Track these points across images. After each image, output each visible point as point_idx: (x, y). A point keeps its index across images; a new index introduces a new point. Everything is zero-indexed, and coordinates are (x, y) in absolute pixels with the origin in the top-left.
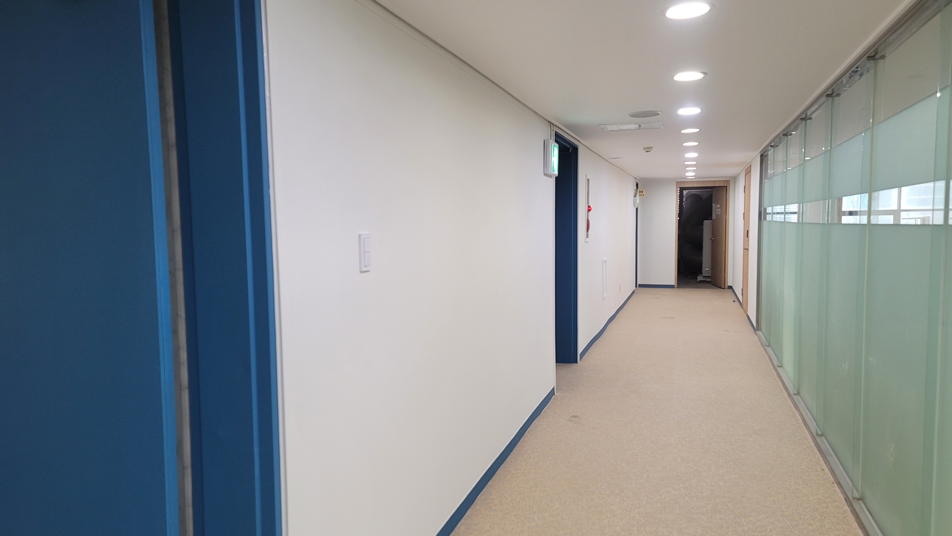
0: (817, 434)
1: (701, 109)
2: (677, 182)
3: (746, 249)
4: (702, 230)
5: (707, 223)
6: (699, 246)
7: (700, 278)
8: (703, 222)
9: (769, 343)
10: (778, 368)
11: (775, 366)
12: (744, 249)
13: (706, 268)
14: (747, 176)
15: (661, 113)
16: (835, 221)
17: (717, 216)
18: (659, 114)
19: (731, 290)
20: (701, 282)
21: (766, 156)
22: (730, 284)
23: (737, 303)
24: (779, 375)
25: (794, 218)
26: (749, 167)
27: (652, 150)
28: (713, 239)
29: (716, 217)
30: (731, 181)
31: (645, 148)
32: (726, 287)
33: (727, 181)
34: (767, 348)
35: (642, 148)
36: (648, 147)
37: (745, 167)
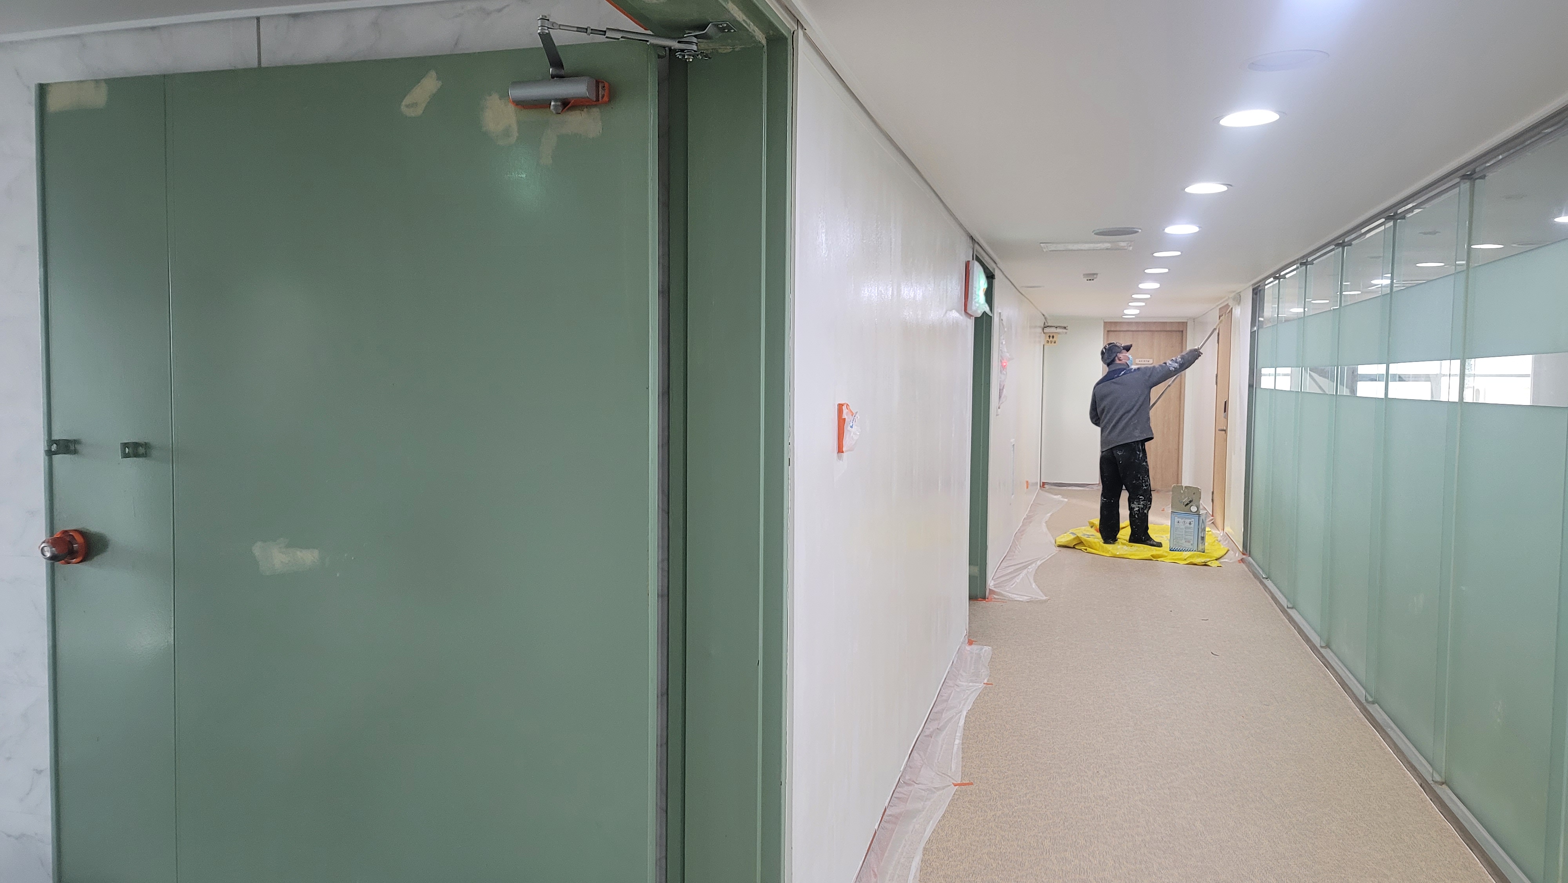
0: (1367, 702)
1: (1199, 227)
2: (1105, 323)
3: (1222, 431)
9: (1269, 575)
10: (1288, 610)
11: (1284, 608)
12: (1217, 430)
15: (1140, 231)
18: (1138, 232)
21: (1260, 290)
24: (1294, 622)
26: (1227, 304)
27: (1096, 278)
30: (1189, 322)
31: (1086, 275)
33: (1183, 321)
34: (1265, 581)
35: (1084, 275)
36: (1094, 274)
37: (1217, 306)
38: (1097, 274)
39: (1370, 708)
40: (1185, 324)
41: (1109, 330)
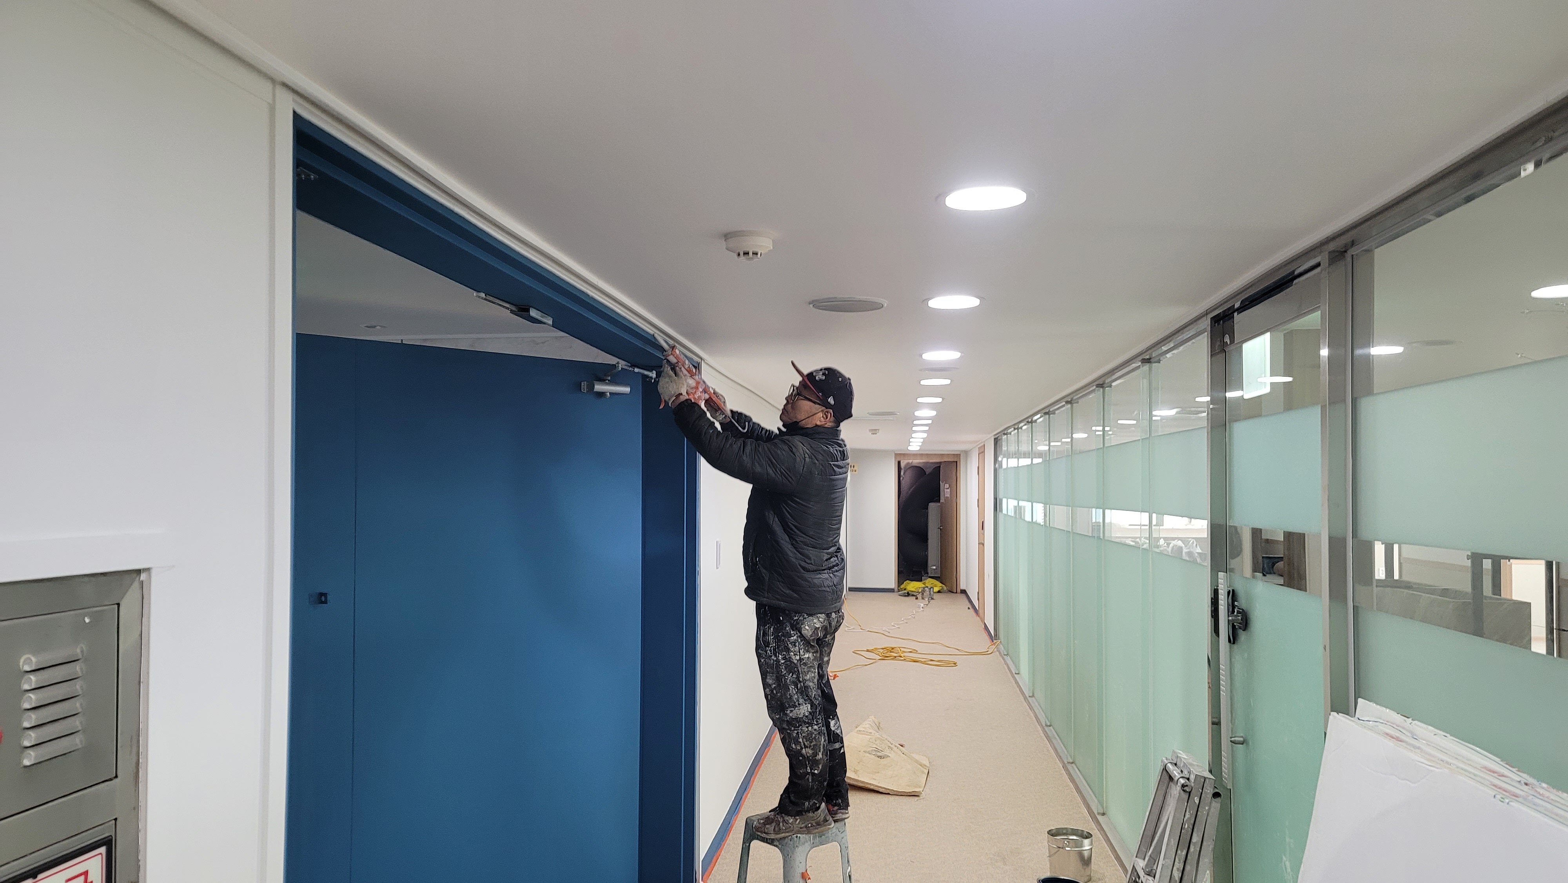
0: (1047, 726)
2: (896, 455)
3: (981, 544)
4: (926, 516)
5: (932, 506)
6: (923, 537)
8: (928, 505)
9: (1008, 651)
10: (1015, 675)
11: (1013, 673)
12: (979, 544)
13: (933, 567)
14: (980, 455)
17: (945, 498)
19: (963, 596)
21: (999, 439)
22: (963, 587)
23: (972, 610)
24: (1017, 682)
26: (982, 446)
28: (941, 528)
29: (945, 500)
30: (961, 455)
32: (959, 591)
33: (957, 454)
34: (1005, 657)
35: (870, 430)
36: (876, 430)
37: (977, 446)
38: (878, 430)
39: (1046, 729)
40: (958, 456)
41: (899, 458)
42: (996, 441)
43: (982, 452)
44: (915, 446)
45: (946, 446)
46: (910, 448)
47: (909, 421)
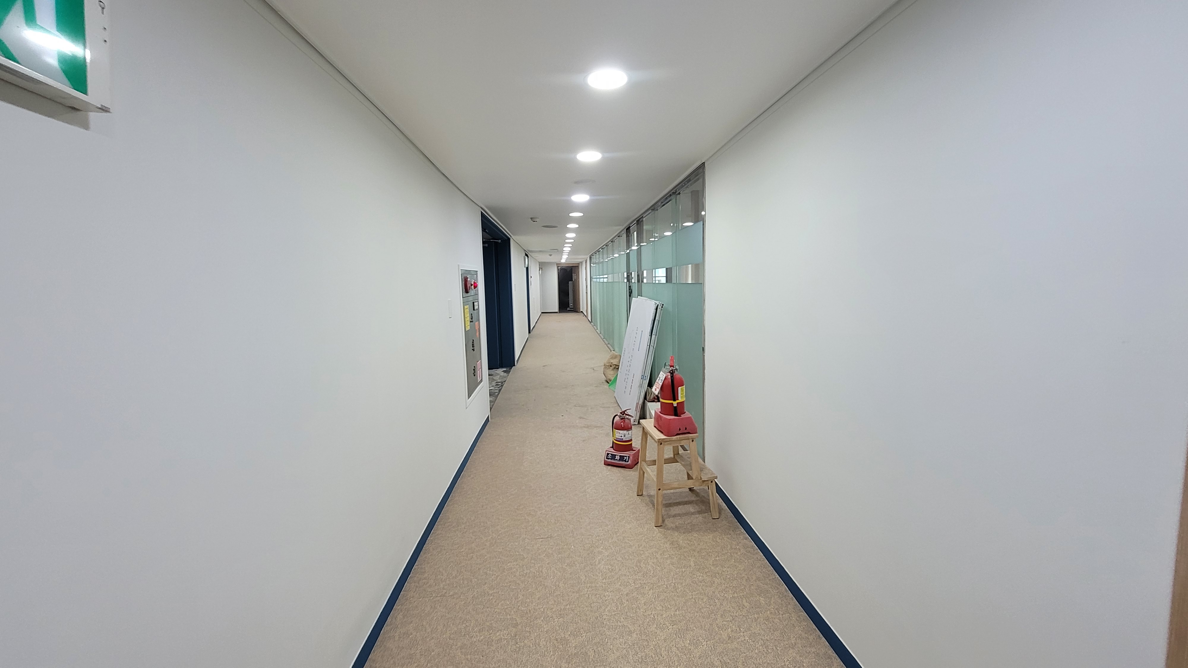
3: (587, 293)
4: (568, 286)
5: (570, 282)
6: (568, 294)
7: (568, 309)
10: (596, 330)
13: (571, 304)
16: (623, 281)
17: (575, 279)
19: (582, 313)
20: (569, 310)
22: (581, 310)
23: (584, 316)
25: (605, 280)
26: (587, 260)
28: (573, 290)
30: (579, 264)
32: (579, 310)
37: (584, 261)
41: (558, 265)
42: (590, 258)
43: (586, 262)
44: (563, 261)
45: (574, 260)
46: (561, 261)
47: (561, 252)
